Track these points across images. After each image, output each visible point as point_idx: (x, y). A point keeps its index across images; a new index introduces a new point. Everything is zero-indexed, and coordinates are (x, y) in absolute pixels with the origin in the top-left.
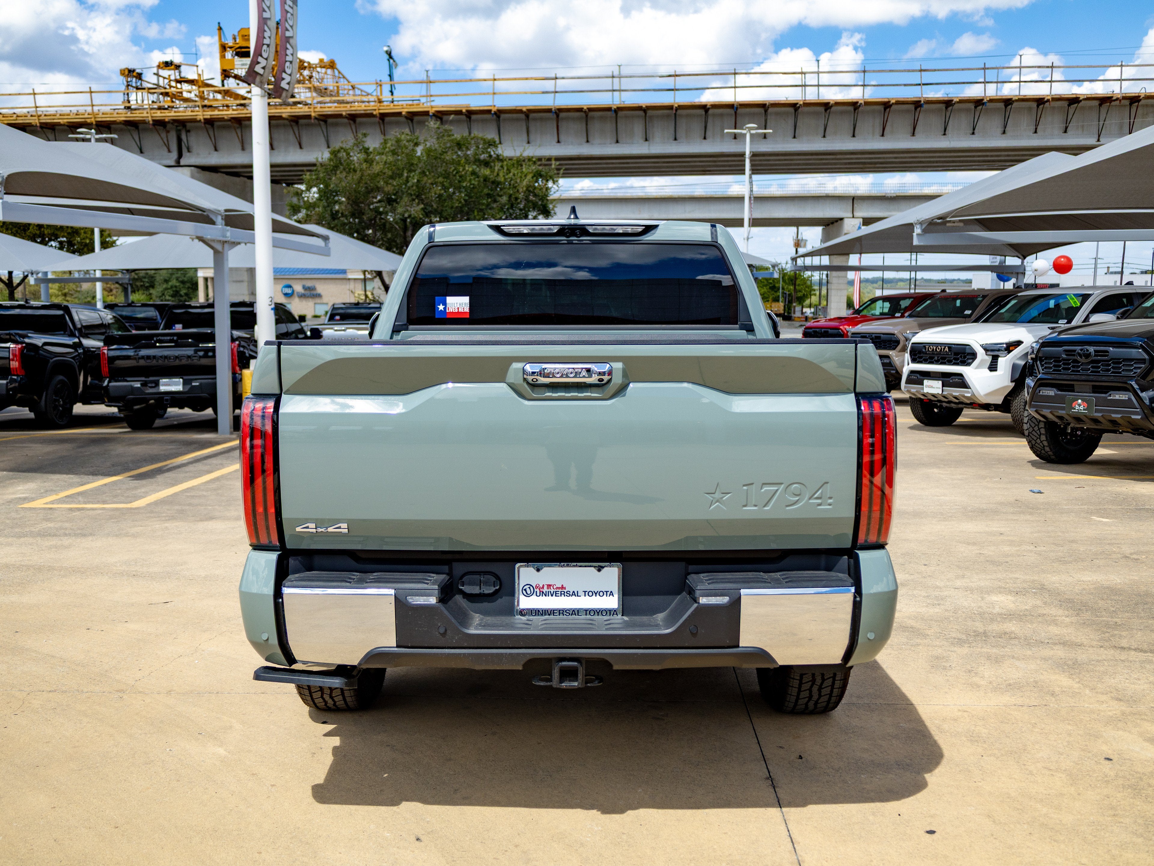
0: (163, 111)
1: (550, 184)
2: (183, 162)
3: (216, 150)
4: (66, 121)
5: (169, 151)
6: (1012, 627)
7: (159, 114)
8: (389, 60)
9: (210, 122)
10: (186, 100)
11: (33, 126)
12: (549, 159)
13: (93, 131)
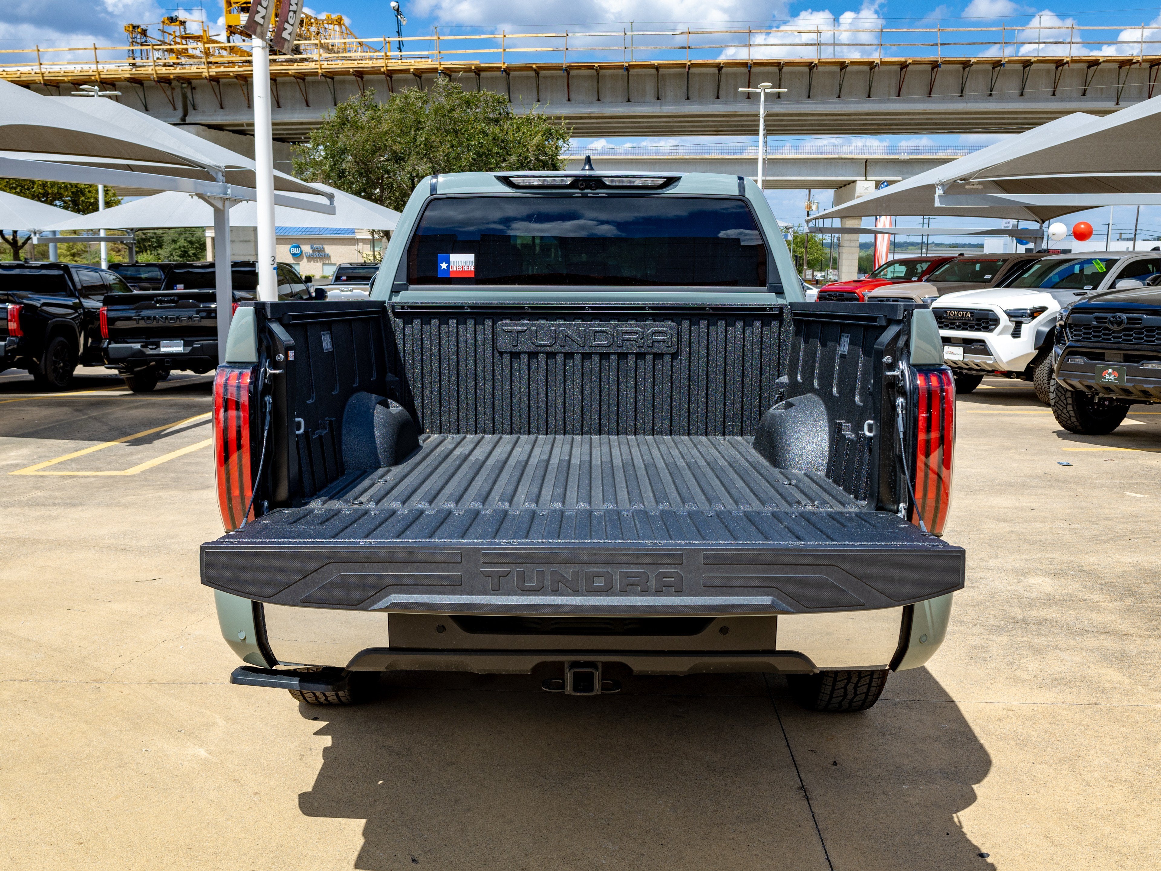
0: (168, 68)
1: (560, 142)
2: (188, 120)
3: (222, 108)
4: (70, 78)
5: (175, 109)
6: (1052, 613)
7: (163, 71)
8: (397, 16)
9: (215, 79)
10: (192, 57)
11: (37, 83)
13: (96, 88)
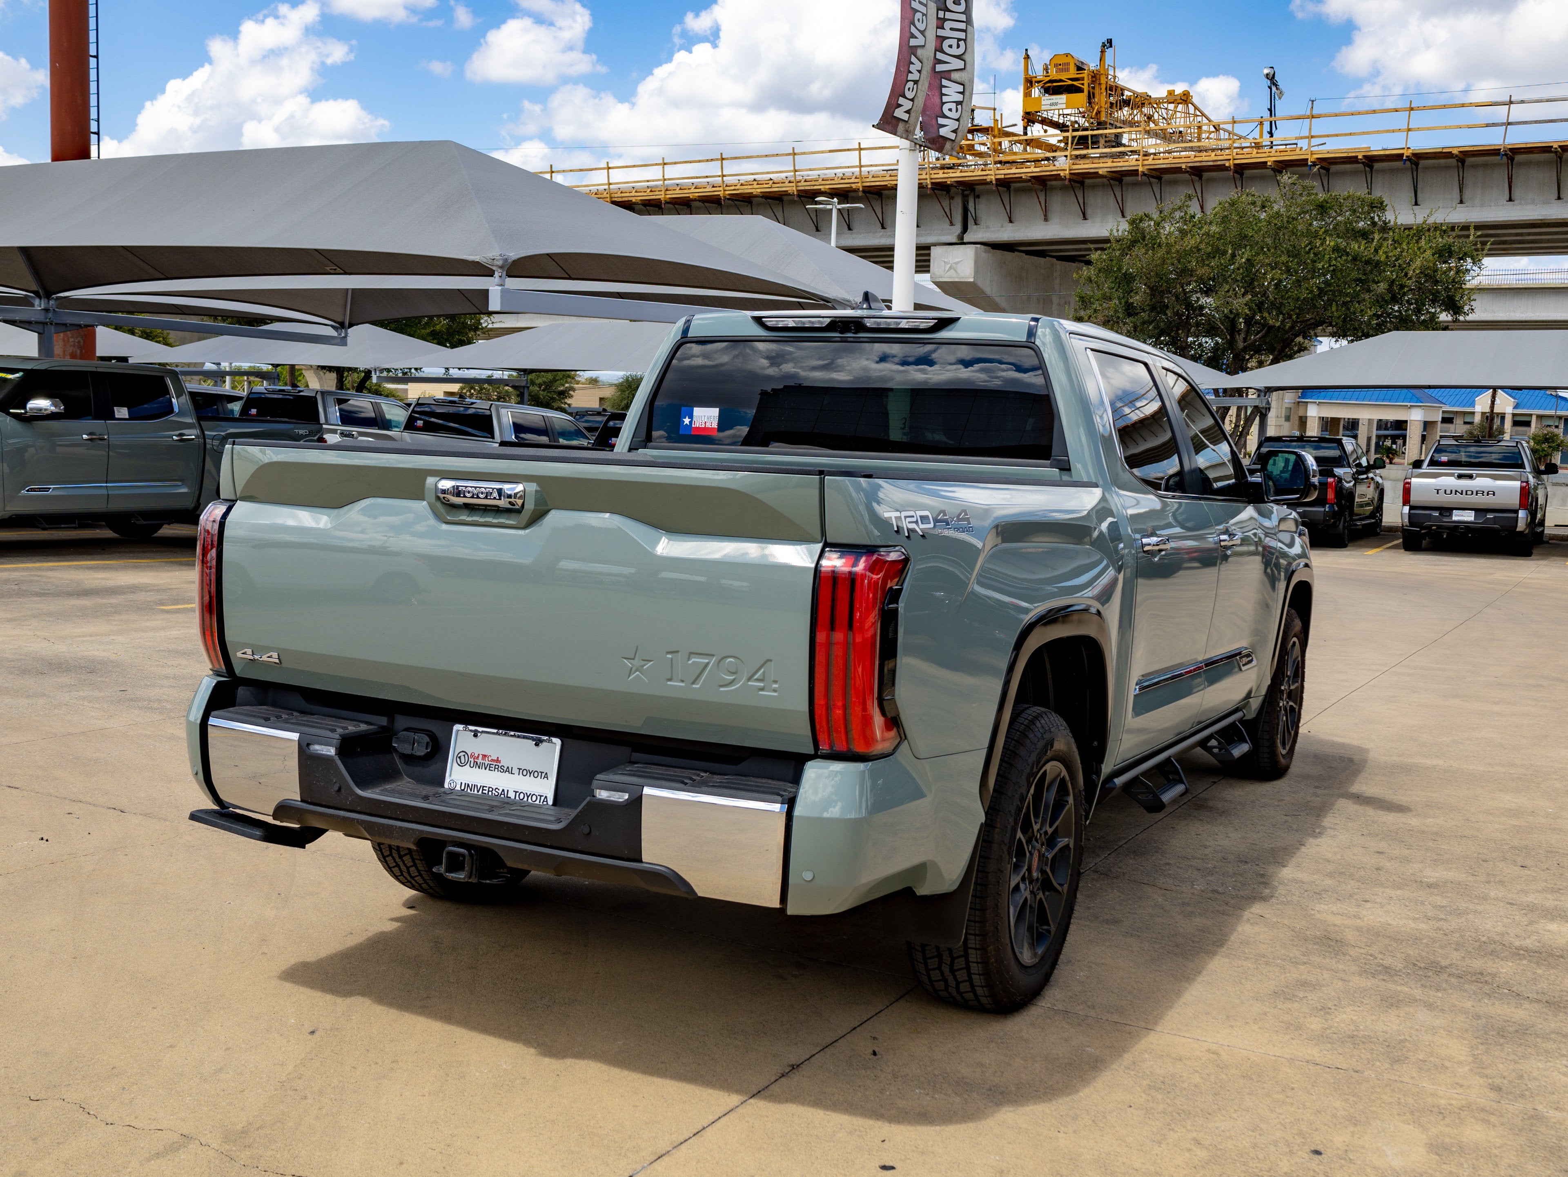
0: (946, 171)
1: (1468, 263)
2: (967, 238)
3: (1011, 221)
4: (828, 187)
5: (952, 224)
7: (940, 175)
8: (1270, 88)
9: (1005, 184)
10: (980, 155)
11: (789, 195)
12: (1466, 227)
13: (835, 200)
